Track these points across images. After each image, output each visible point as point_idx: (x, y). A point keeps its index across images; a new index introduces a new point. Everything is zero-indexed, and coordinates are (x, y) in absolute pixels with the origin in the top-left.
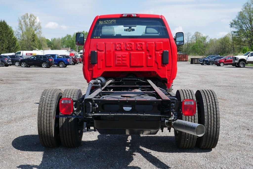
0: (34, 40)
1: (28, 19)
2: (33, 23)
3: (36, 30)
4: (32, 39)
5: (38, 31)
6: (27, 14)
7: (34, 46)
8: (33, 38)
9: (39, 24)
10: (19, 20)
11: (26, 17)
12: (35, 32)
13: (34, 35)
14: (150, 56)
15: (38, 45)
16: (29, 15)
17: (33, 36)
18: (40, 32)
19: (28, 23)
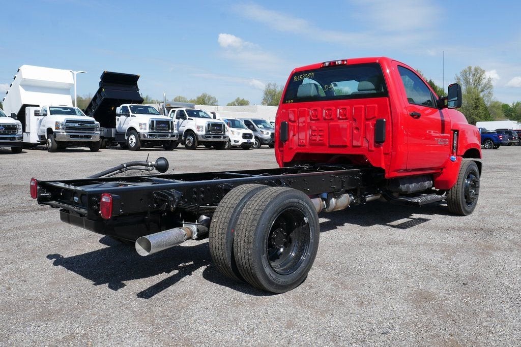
0: (477, 107)
1: (471, 75)
2: (478, 81)
3: (482, 91)
4: (474, 106)
5: (486, 92)
6: (470, 68)
7: (476, 115)
8: (476, 103)
9: (489, 80)
10: (456, 78)
11: (468, 73)
12: (481, 95)
13: (478, 100)
14: (357, 128)
15: (483, 114)
16: (473, 69)
17: (476, 101)
18: (489, 93)
19: (471, 81)
